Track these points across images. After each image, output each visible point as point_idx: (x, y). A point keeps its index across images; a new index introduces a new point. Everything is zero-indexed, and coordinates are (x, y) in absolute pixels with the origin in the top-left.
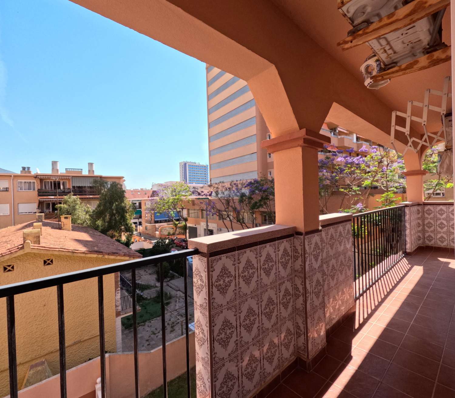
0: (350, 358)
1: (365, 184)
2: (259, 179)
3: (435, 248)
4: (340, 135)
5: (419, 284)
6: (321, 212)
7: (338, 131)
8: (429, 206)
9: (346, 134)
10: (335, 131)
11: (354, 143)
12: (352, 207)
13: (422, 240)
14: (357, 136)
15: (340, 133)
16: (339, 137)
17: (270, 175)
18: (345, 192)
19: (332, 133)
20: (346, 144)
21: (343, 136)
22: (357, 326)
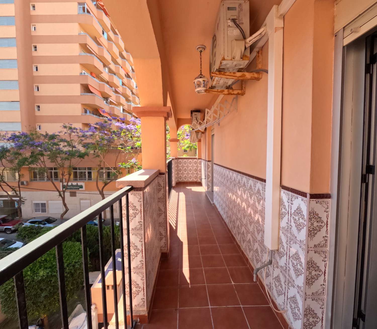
0: (182, 243)
1: (137, 145)
2: (29, 133)
3: (183, 182)
4: (110, 104)
5: (187, 201)
6: (98, 166)
7: (109, 101)
8: (180, 160)
9: (115, 105)
10: (107, 100)
11: (121, 113)
12: (129, 162)
13: (177, 179)
14: (123, 108)
15: (111, 103)
16: (110, 106)
17: (40, 129)
18: (122, 150)
19: (105, 101)
20: (116, 113)
21: (113, 106)
22: (175, 228)
